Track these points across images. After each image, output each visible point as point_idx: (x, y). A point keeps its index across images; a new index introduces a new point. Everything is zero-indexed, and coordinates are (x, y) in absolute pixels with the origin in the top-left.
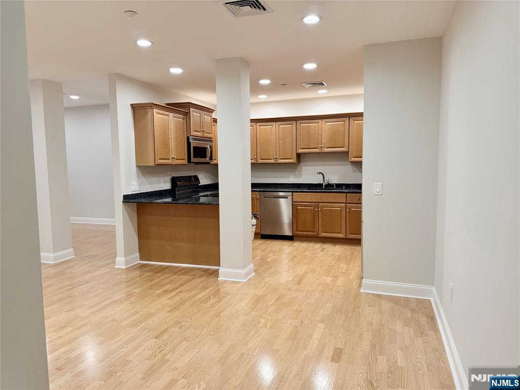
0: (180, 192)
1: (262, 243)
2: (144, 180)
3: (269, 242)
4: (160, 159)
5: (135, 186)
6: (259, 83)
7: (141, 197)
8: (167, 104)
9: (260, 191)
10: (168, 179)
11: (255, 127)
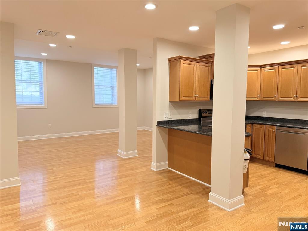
0: (204, 121)
1: (273, 172)
2: (175, 111)
3: (281, 172)
4: (184, 97)
5: (167, 115)
6: (272, 28)
7: (171, 123)
8: (199, 57)
9: (276, 126)
10: (197, 111)
11: (277, 70)
